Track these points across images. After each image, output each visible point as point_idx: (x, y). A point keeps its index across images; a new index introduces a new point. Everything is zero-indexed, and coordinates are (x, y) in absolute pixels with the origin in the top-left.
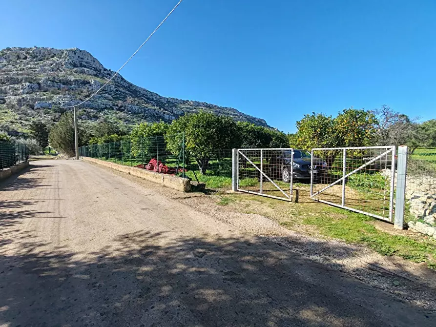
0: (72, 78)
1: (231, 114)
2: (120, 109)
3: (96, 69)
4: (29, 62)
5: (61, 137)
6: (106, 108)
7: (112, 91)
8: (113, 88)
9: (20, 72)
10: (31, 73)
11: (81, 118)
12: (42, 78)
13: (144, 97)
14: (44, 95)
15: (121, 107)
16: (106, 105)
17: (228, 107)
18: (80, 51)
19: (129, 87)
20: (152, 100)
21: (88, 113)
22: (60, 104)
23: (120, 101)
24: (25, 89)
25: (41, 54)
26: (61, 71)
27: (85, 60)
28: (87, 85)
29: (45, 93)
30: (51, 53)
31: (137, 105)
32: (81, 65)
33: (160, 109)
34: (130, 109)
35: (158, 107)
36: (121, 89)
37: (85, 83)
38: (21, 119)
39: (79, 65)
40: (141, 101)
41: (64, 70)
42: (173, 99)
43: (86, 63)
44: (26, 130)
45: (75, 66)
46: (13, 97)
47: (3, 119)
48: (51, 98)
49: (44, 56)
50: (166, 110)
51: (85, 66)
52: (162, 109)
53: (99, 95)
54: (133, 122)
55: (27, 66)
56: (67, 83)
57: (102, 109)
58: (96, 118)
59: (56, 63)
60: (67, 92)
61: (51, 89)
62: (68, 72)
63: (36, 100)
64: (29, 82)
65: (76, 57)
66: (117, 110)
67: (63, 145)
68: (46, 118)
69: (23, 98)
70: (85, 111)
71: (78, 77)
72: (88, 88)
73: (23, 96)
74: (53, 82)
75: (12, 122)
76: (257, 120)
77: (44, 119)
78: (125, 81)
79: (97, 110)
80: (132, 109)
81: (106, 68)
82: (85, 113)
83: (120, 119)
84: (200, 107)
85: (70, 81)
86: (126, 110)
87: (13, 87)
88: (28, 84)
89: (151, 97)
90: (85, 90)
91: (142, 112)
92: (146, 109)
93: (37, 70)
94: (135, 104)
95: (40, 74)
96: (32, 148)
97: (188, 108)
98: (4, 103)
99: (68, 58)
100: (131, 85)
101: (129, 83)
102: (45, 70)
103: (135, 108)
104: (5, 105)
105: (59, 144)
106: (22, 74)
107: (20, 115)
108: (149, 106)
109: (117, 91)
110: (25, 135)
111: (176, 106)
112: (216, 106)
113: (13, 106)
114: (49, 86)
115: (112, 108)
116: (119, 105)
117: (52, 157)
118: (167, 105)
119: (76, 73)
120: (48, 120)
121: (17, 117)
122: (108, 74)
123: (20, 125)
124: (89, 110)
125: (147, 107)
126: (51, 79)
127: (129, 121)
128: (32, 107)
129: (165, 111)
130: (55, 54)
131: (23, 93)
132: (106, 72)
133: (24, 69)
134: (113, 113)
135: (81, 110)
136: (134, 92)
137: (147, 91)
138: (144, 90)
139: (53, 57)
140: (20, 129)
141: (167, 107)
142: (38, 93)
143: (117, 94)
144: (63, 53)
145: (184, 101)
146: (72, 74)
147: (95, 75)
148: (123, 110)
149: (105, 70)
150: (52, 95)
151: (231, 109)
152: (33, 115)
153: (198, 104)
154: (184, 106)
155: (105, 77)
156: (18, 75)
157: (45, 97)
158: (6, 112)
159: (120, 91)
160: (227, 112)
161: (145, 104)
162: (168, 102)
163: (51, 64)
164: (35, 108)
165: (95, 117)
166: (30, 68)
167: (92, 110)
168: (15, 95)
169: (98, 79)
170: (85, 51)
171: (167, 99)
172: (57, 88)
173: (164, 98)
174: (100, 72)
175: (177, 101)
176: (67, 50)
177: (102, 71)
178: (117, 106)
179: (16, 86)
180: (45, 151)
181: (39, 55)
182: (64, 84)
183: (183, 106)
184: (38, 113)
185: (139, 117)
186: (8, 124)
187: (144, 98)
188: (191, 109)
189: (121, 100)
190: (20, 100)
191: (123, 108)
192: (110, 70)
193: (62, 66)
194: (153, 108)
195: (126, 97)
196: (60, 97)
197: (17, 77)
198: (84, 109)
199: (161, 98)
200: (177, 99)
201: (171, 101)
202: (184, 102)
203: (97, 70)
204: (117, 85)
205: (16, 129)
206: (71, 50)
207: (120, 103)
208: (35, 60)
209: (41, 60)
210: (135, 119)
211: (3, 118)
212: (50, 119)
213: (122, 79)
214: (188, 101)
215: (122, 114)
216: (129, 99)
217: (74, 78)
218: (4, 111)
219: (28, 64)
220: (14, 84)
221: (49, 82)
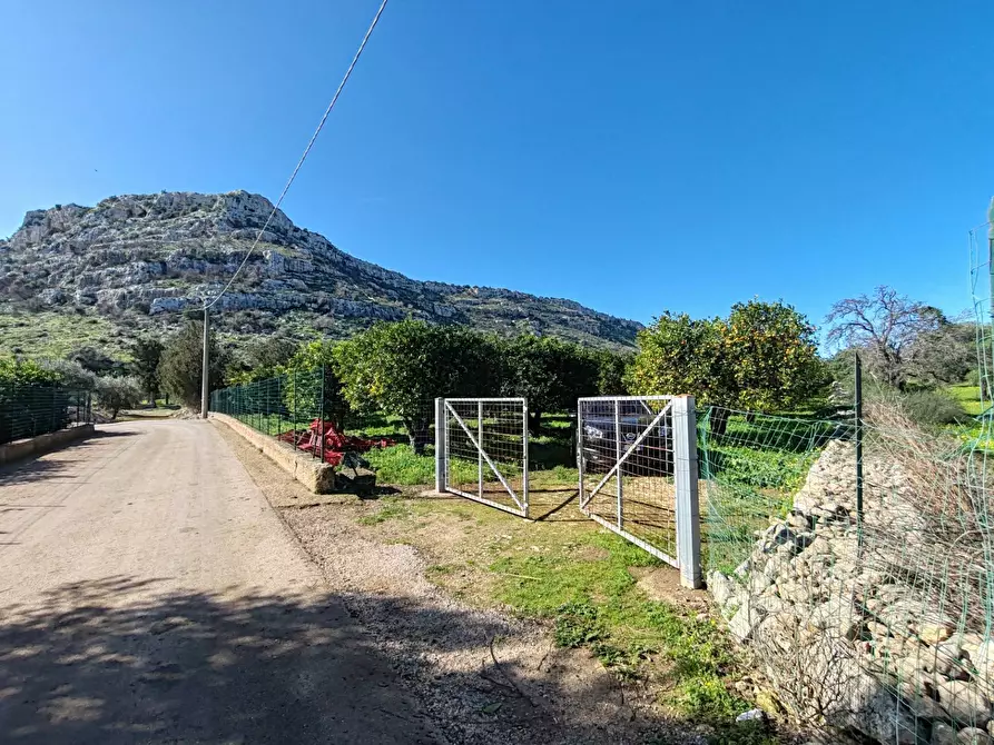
0: (229, 250)
1: (565, 313)
2: (321, 310)
3: (276, 230)
4: (150, 221)
5: (179, 372)
6: (293, 307)
7: (308, 272)
8: (309, 266)
9: (130, 242)
10: (152, 243)
11: (239, 330)
12: (171, 252)
13: (374, 282)
14: (172, 285)
15: (323, 304)
16: (293, 300)
17: (558, 297)
18: (249, 196)
19: (344, 263)
20: (391, 287)
21: (255, 319)
22: (200, 301)
23: (322, 293)
24: (137, 273)
25: (174, 205)
26: (209, 237)
27: (258, 212)
28: (257, 262)
29: (174, 281)
30: (193, 203)
31: (356, 299)
32: (250, 224)
33: (406, 305)
34: (341, 308)
35: (401, 303)
36: (326, 268)
37: (256, 258)
38: (120, 334)
39: (244, 223)
40: (365, 292)
41: (215, 234)
42: (436, 283)
43: (260, 218)
44: (126, 358)
45: (237, 225)
46: (112, 291)
47: (87, 336)
48: (184, 292)
49: (179, 208)
50: (418, 308)
51: (256, 225)
52: (410, 306)
53: (280, 282)
54: (347, 335)
55: (144, 230)
56: (218, 259)
57: (284, 310)
58: (270, 328)
59: (201, 222)
60: (216, 278)
61: (186, 273)
62: (223, 238)
63: (155, 295)
64: (146, 261)
65: (241, 207)
66: (315, 310)
67: (180, 389)
68: (170, 332)
69: (130, 292)
70: (249, 315)
71: (240, 246)
72: (259, 269)
73: (132, 288)
74: (191, 257)
75: (103, 341)
76: (624, 324)
77: (166, 333)
78: (335, 251)
79: (274, 311)
80: (345, 308)
81: (298, 226)
82: (248, 319)
83: (320, 329)
84: (494, 299)
85: (225, 256)
86: (333, 312)
87: (113, 272)
88: (142, 264)
89: (388, 282)
90: (253, 273)
91: (366, 313)
92: (377, 306)
93: (163, 236)
94: (354, 296)
95: (168, 244)
96: (127, 395)
97: (468, 302)
98: (92, 304)
99: (224, 210)
100: (348, 258)
101: (342, 255)
102: (179, 235)
103: (352, 305)
104: (94, 308)
105: (175, 386)
106: (133, 246)
107: (120, 327)
108: (383, 301)
109: (316, 271)
110: (125, 367)
111: (441, 299)
112: (529, 296)
113: (109, 310)
114: (183, 267)
115: (304, 308)
116: (320, 301)
117: (169, 412)
118: (423, 296)
119: (238, 238)
120: (173, 336)
121: (114, 331)
122: (303, 238)
123: (118, 347)
124: (256, 313)
125: (376, 303)
126: (188, 253)
127: (338, 333)
128: (145, 310)
129: (415, 311)
130: (200, 205)
131: (132, 283)
132: (298, 235)
133: (137, 236)
134: (306, 318)
135: (241, 314)
136: (352, 271)
137: (380, 270)
138: (375, 267)
139: (195, 210)
140: (117, 355)
141: (422, 300)
142: (159, 282)
143: (317, 278)
144: (215, 201)
145: (459, 287)
146: (228, 242)
147: (275, 242)
148: (328, 311)
149: (296, 230)
150: (187, 285)
151: (564, 302)
152: (145, 326)
153: (490, 294)
154: (459, 299)
155: (293, 245)
156: (125, 247)
157: (173, 288)
158: (95, 322)
159: (323, 272)
160: (554, 309)
161: (374, 296)
162: (425, 291)
163: (192, 224)
164: (152, 311)
165: (267, 327)
166: (151, 233)
167: (263, 313)
168: (117, 287)
169: (280, 250)
170: (258, 196)
171: (424, 284)
172: (198, 271)
173: (417, 283)
174: (285, 234)
175: (445, 289)
176: (223, 196)
177: (290, 233)
178: (315, 302)
179: (120, 269)
180: (157, 401)
181: (168, 208)
182: (212, 261)
183: (456, 299)
184: (157, 321)
185: (360, 324)
186: (95, 345)
187: (373, 284)
188: (475, 304)
189: (323, 290)
190: (123, 297)
191: (327, 307)
192: (305, 230)
193: (212, 226)
194: (391, 304)
195: (335, 283)
196: (202, 289)
197: (123, 250)
198: (248, 311)
199: (410, 282)
200: (444, 284)
201: (432, 288)
202: (460, 290)
203: (279, 231)
204: (319, 259)
205: (108, 355)
206: (231, 195)
207: (322, 296)
208: (160, 216)
209: (173, 216)
210: (351, 329)
211: (87, 332)
212: (177, 333)
213: (330, 247)
214: (468, 287)
215: (323, 319)
216: (341, 287)
217: (232, 250)
218: (93, 318)
219: (146, 225)
220: (115, 264)
221: (184, 259)
